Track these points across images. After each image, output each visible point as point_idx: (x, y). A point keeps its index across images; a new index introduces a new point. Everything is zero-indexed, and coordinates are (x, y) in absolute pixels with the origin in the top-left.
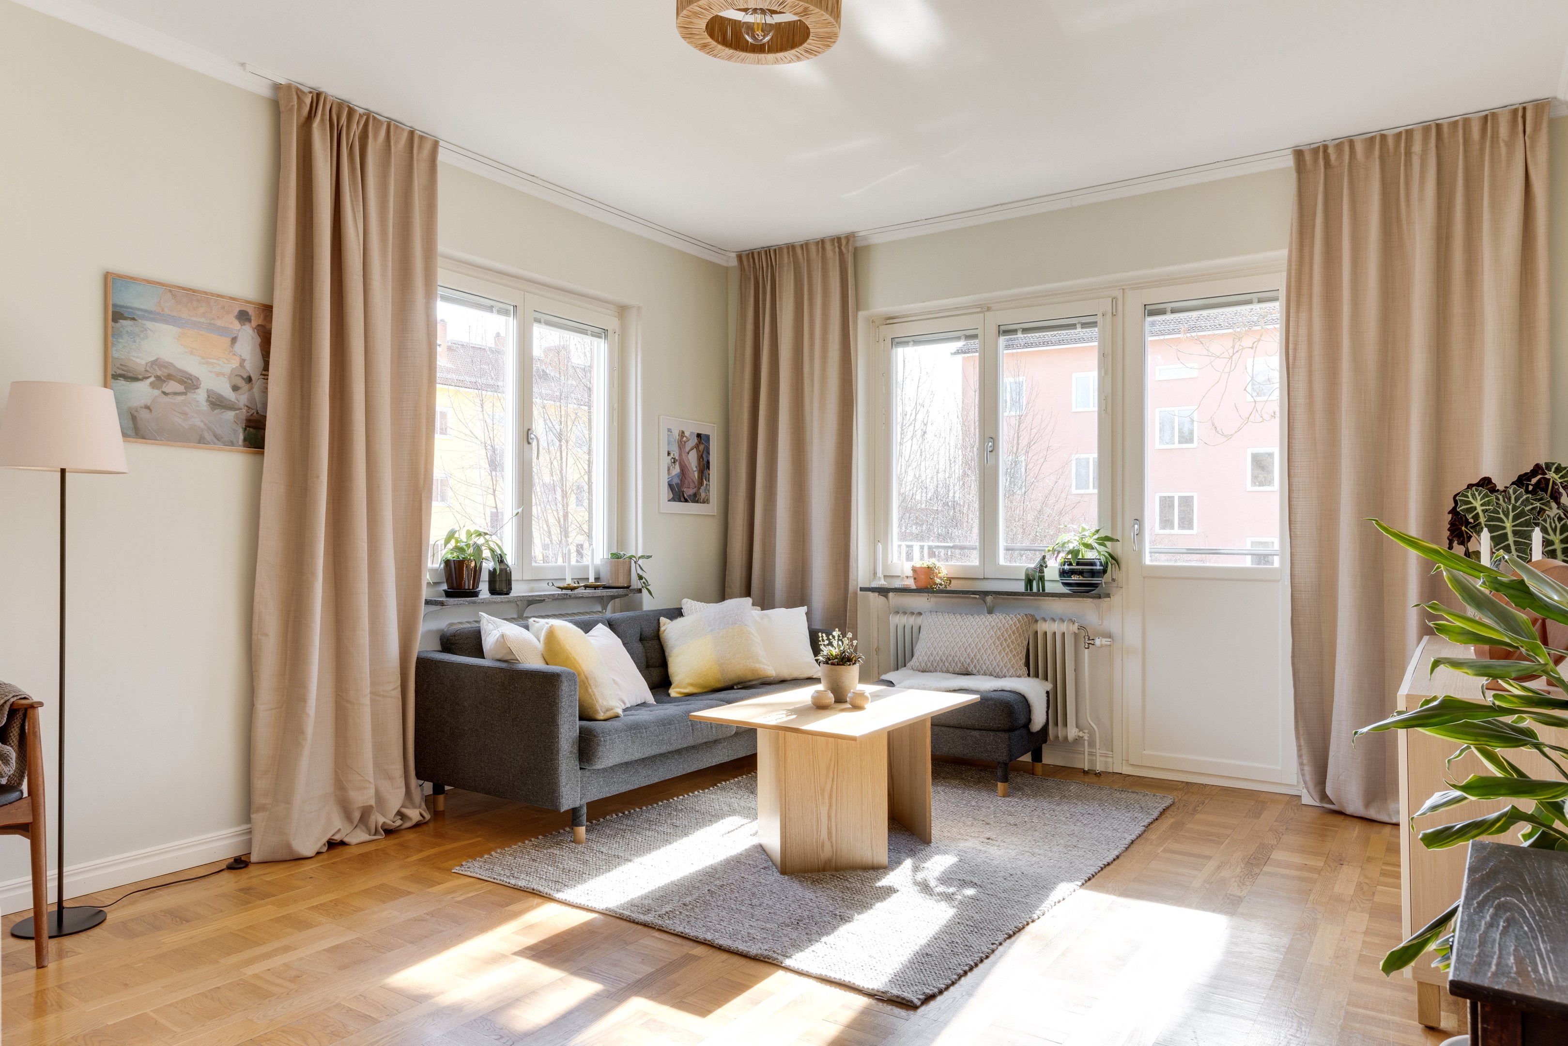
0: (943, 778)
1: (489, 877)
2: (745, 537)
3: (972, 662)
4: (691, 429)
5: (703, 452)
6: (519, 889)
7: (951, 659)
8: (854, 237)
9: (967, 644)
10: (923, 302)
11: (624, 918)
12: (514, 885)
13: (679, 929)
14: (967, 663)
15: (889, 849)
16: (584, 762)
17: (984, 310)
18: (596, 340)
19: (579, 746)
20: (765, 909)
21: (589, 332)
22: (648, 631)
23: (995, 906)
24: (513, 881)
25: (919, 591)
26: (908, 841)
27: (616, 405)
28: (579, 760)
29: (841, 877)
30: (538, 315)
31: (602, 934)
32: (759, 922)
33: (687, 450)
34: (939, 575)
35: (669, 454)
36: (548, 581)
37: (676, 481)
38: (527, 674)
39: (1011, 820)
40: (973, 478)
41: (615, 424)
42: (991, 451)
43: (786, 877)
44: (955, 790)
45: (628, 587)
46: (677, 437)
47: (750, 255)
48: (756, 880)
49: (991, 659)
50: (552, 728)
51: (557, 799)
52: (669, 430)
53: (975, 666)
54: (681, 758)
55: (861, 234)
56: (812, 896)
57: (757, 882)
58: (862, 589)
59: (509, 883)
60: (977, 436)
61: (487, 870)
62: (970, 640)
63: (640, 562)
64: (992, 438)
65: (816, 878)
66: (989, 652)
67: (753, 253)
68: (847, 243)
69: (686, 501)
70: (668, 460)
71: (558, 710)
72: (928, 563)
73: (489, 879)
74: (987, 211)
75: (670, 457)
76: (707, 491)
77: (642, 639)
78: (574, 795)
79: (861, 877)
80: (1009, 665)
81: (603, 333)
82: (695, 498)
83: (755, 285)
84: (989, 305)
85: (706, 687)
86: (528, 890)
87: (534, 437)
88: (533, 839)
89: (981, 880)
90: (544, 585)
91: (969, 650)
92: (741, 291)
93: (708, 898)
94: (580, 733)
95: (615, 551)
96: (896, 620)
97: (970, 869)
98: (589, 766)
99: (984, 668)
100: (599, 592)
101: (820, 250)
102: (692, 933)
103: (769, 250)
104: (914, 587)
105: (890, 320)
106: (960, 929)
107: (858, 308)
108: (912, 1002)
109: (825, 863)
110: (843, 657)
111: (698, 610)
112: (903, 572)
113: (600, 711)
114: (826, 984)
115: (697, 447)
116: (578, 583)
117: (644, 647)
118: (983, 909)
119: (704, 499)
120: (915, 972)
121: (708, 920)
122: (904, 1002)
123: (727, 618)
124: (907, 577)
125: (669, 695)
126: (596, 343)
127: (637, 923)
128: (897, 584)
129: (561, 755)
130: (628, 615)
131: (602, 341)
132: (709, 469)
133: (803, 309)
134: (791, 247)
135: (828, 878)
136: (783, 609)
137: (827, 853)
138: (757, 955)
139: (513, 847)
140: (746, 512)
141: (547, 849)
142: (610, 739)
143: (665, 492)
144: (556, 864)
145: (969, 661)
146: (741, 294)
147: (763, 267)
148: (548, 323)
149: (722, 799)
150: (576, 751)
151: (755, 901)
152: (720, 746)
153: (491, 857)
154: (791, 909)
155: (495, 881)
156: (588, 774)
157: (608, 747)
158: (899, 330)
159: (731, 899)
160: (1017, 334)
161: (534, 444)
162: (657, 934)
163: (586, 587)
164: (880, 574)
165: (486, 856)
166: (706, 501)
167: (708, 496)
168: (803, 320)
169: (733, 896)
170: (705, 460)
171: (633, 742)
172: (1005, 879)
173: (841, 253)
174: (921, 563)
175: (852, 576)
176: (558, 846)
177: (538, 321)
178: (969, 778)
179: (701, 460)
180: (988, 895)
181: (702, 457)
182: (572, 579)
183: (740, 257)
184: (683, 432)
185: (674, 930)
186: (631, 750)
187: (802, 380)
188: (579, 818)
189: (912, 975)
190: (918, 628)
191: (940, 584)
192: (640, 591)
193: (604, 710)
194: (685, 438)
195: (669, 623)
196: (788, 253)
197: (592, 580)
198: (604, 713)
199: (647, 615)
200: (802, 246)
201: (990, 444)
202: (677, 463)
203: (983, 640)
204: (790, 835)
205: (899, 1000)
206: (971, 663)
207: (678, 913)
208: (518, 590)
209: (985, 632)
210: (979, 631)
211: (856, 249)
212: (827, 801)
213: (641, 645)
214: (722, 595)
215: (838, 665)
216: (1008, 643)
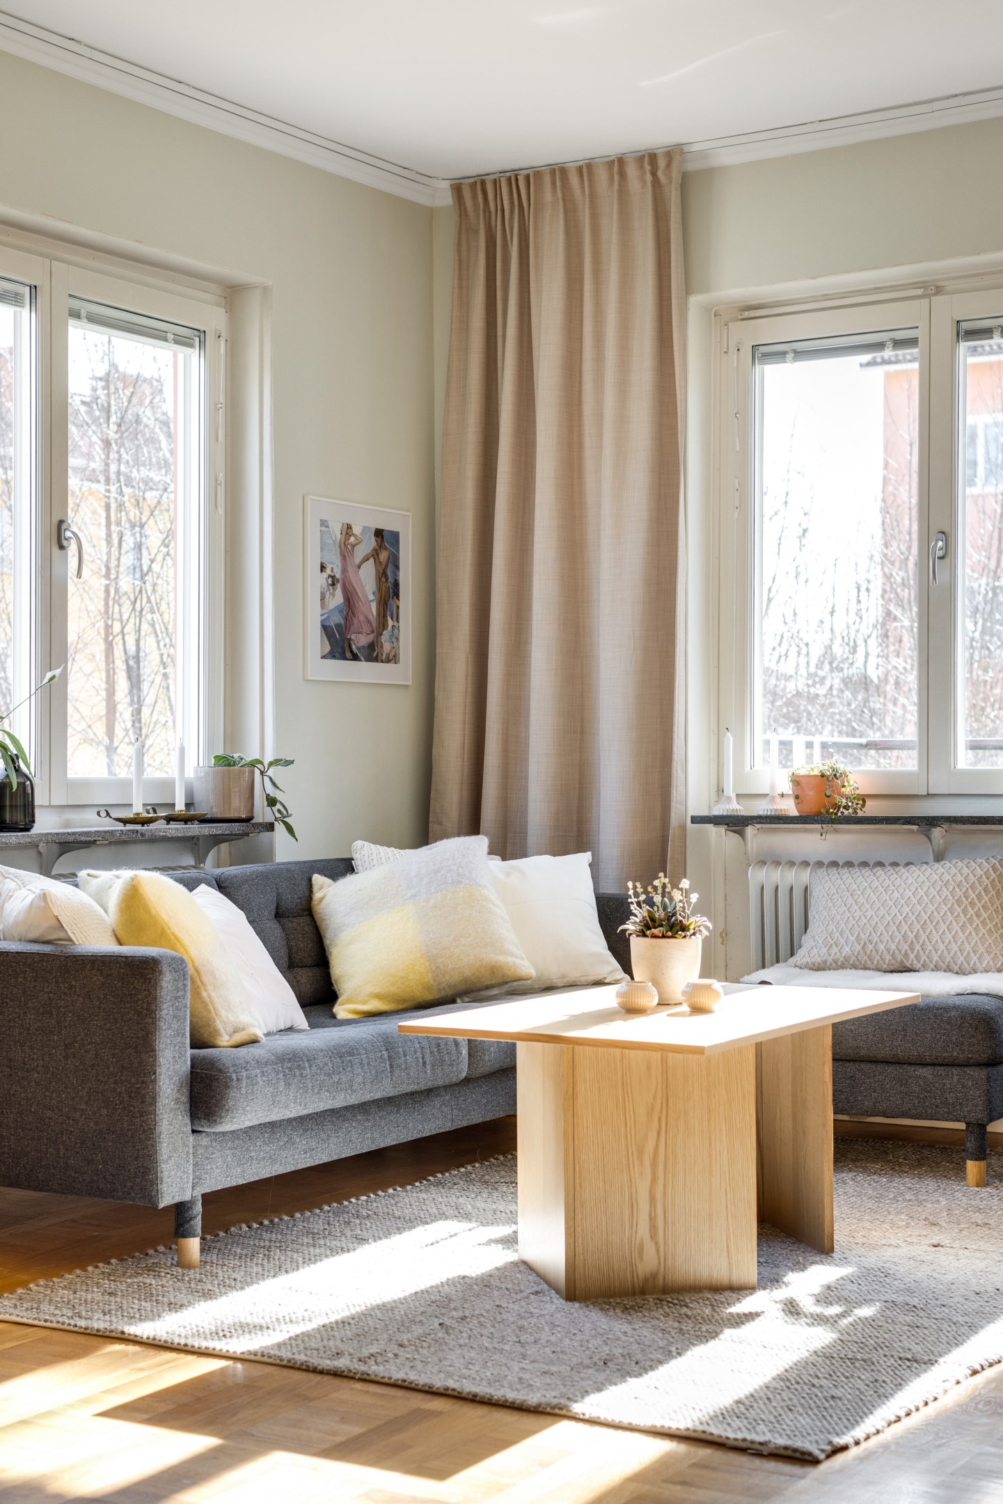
0: (853, 1161)
1: (35, 1319)
2: (467, 726)
3: (912, 950)
4: (363, 523)
5: (387, 565)
6: (95, 1335)
7: (871, 947)
8: (682, 153)
9: (901, 918)
10: (814, 278)
11: (297, 1366)
12: (86, 1329)
13: (398, 1375)
14: (903, 952)
15: (759, 1262)
16: (199, 1119)
17: (930, 292)
18: (182, 351)
19: (191, 1091)
20: (545, 1347)
21: (170, 336)
22: (292, 899)
23: (948, 1334)
24: (82, 1323)
25: (803, 819)
26: (791, 1251)
27: (221, 476)
28: (191, 1116)
29: (676, 1302)
30: (76, 304)
31: (261, 1388)
32: (536, 1365)
33: (358, 560)
34: (843, 789)
35: (323, 568)
36: (97, 809)
37: (337, 619)
38: (93, 962)
39: (979, 1218)
40: (907, 623)
41: (221, 511)
42: (941, 558)
43: (577, 1305)
44: (876, 1177)
45: (248, 820)
46: (339, 536)
47: (479, 186)
48: (523, 1310)
49: (947, 941)
50: (144, 1056)
51: (152, 1185)
52: (324, 523)
53: (917, 957)
54: (369, 1120)
55: (695, 148)
56: (626, 1327)
57: (526, 1312)
58: (695, 820)
59: (75, 1326)
60: (915, 536)
61: (27, 1309)
62: (906, 909)
63: (270, 772)
64: (943, 533)
65: (631, 1303)
66: (943, 927)
67: (483, 183)
68: (669, 165)
69: (355, 658)
70: (321, 580)
71: (154, 1023)
72: (822, 768)
73: (36, 1322)
74: (936, 105)
75: (325, 575)
76: (394, 640)
77: (279, 915)
78: (181, 1178)
79: (710, 1301)
80: (981, 949)
81: (193, 337)
82: (372, 653)
83: (487, 242)
84: (939, 284)
85: (404, 1000)
86: (113, 1334)
87: (71, 535)
88: (101, 1265)
89: (924, 1301)
90: (90, 816)
91: (905, 928)
92: (460, 256)
93: (440, 1335)
94: (193, 1066)
95: (220, 752)
96: (758, 876)
97: (904, 1286)
98: (209, 1126)
99: (936, 958)
100: (195, 829)
101: (616, 177)
102: (422, 1379)
103: (516, 176)
104: (793, 812)
105: (750, 311)
106: (889, 1364)
107: (688, 290)
108: (810, 1454)
109: (646, 1279)
110: (674, 923)
111: (384, 860)
112: (773, 787)
113: (222, 1031)
114: (662, 1439)
115: (375, 554)
116: (155, 812)
117: (284, 929)
118: (928, 1339)
119: (388, 655)
120: (813, 1420)
121: (447, 1364)
122: (798, 1455)
123: (442, 872)
124: (782, 795)
125: (334, 1016)
126: (181, 357)
127: (322, 1372)
128: (761, 808)
129: (159, 1105)
130: (253, 869)
131: (194, 353)
132: (398, 598)
133: (582, 290)
134: (559, 172)
135: (652, 1304)
136: (547, 858)
137: (647, 1264)
138: (539, 1405)
139: (67, 1276)
140: (469, 678)
141: (130, 1277)
142: (248, 1078)
143: (316, 642)
144: (154, 1298)
145: (906, 947)
146: (460, 261)
147: (503, 210)
148: (93, 319)
149: (440, 1199)
150: (185, 1099)
151: (525, 1337)
152: (437, 1102)
153: (28, 1292)
154: (590, 1346)
155: (48, 1324)
156: (205, 1141)
157: (243, 1091)
158: (767, 331)
159: (482, 1336)
160: (992, 338)
161: (72, 548)
162: (359, 1386)
163: (169, 819)
164: (730, 791)
165: (20, 1291)
166: (393, 659)
167: (395, 648)
168: (582, 312)
169: (485, 1332)
170: (391, 579)
171: (288, 1085)
172: (967, 1299)
173: (656, 183)
174: (808, 767)
175: (676, 795)
176: (151, 1273)
177: (75, 314)
178: (901, 1160)
179: (383, 579)
180: (936, 1319)
181: (384, 574)
182: (143, 805)
183: (457, 189)
184: (349, 527)
185: (390, 1378)
186: (283, 1099)
187: (580, 426)
188: (189, 1221)
189: (808, 1423)
190: (803, 890)
191: (845, 807)
192: (270, 827)
193: (230, 1029)
194: (352, 539)
195: (330, 885)
196: (554, 183)
197: (180, 806)
198: (230, 1036)
199: (288, 871)
200: (580, 169)
201: (940, 544)
202: (339, 586)
203: (931, 908)
204: (583, 1230)
205: (789, 1453)
206: (909, 952)
207: (390, 1355)
208: (45, 823)
209: (933, 892)
210: (921, 892)
211: (685, 176)
212: (648, 1170)
213: (278, 925)
214: (423, 835)
215: (663, 937)
216: (976, 909)
